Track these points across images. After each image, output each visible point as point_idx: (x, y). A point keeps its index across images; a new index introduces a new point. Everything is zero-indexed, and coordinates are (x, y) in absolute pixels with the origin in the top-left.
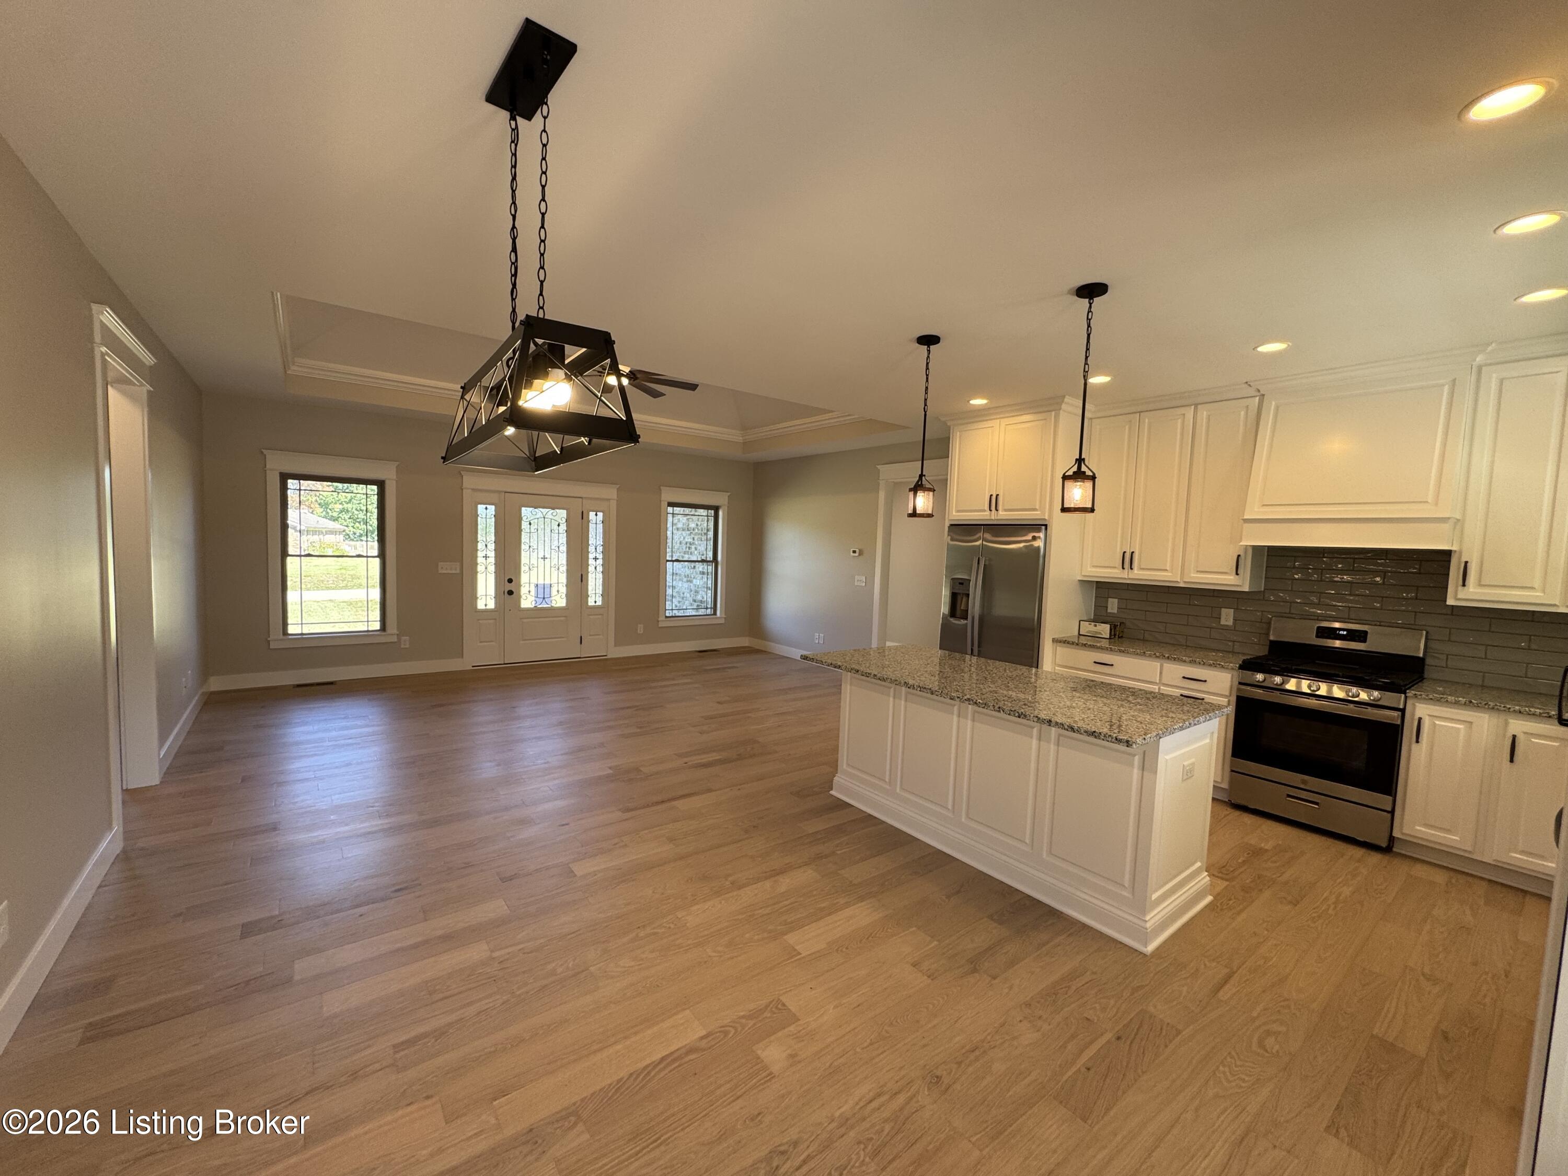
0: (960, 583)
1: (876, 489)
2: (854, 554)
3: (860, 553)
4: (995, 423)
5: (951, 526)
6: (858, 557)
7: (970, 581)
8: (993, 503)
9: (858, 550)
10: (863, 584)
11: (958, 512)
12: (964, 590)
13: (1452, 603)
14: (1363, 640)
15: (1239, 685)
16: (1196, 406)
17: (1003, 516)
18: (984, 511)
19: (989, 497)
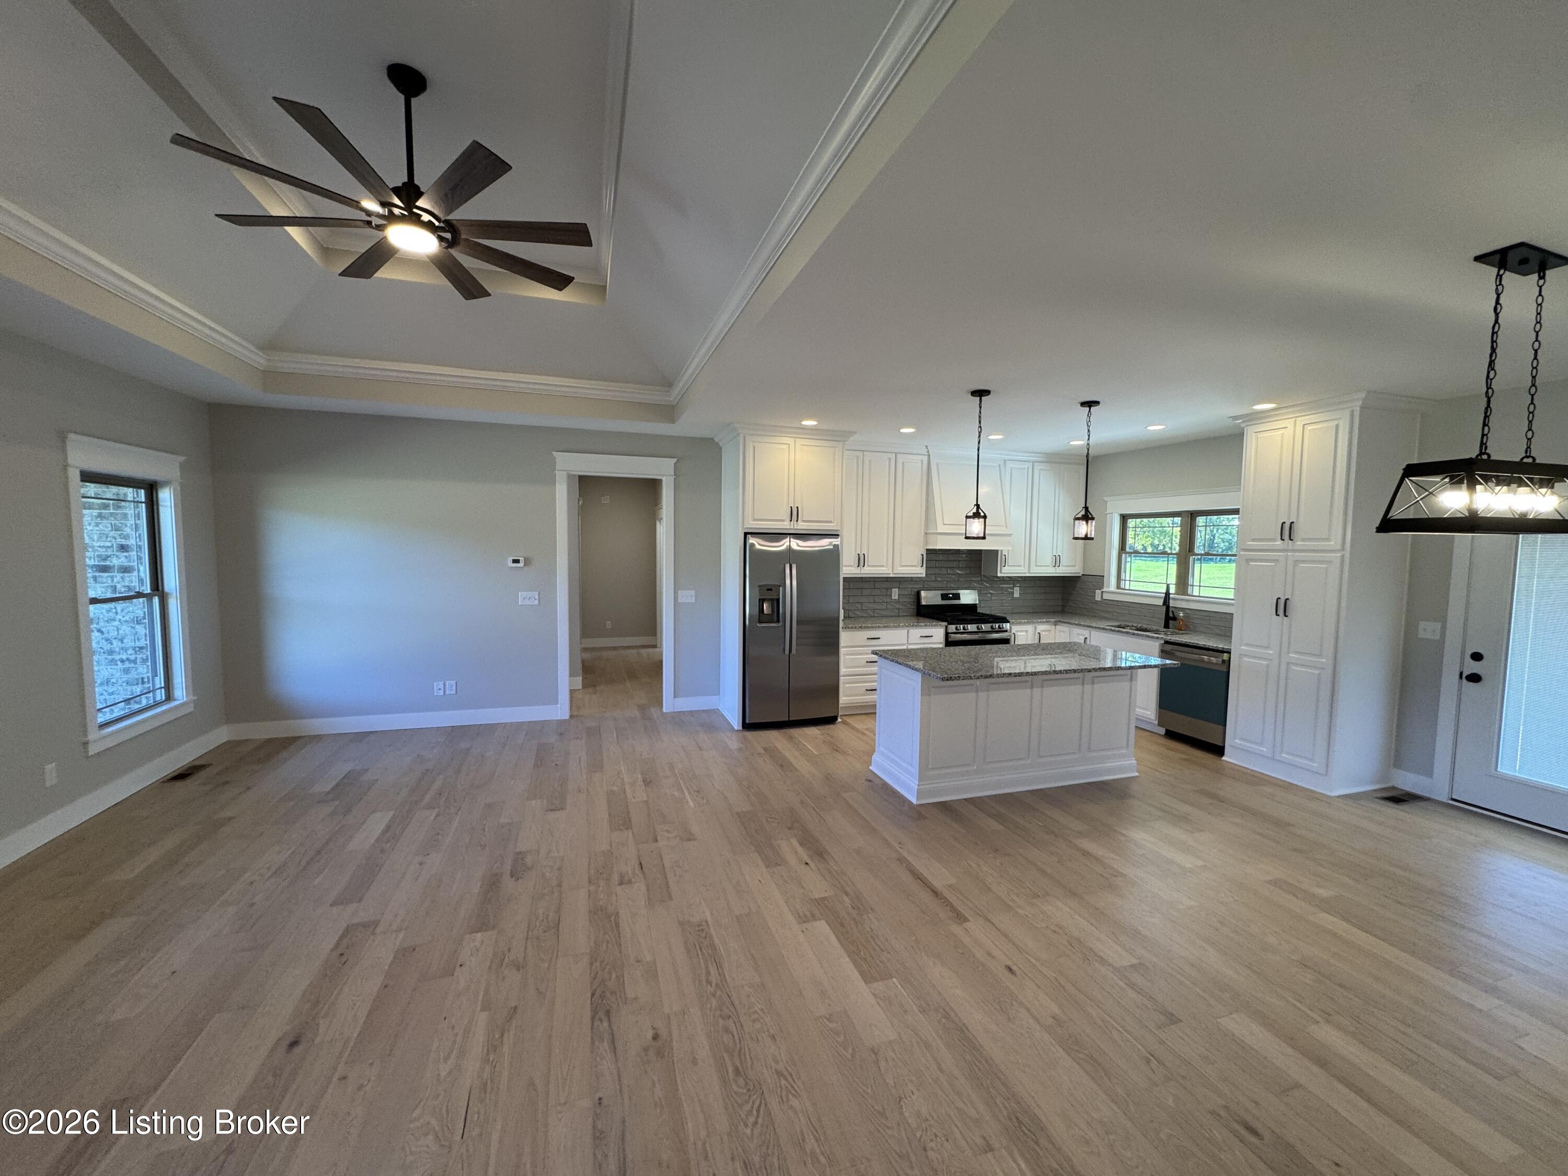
0: (768, 590)
1: (553, 482)
2: (515, 565)
3: (527, 562)
4: (790, 441)
5: (746, 534)
6: (522, 567)
7: (780, 586)
8: (794, 514)
9: (523, 559)
10: (537, 602)
11: (755, 520)
12: (772, 595)
13: (999, 575)
14: (959, 599)
15: (947, 634)
16: (896, 454)
17: (801, 526)
18: (783, 521)
19: (790, 509)
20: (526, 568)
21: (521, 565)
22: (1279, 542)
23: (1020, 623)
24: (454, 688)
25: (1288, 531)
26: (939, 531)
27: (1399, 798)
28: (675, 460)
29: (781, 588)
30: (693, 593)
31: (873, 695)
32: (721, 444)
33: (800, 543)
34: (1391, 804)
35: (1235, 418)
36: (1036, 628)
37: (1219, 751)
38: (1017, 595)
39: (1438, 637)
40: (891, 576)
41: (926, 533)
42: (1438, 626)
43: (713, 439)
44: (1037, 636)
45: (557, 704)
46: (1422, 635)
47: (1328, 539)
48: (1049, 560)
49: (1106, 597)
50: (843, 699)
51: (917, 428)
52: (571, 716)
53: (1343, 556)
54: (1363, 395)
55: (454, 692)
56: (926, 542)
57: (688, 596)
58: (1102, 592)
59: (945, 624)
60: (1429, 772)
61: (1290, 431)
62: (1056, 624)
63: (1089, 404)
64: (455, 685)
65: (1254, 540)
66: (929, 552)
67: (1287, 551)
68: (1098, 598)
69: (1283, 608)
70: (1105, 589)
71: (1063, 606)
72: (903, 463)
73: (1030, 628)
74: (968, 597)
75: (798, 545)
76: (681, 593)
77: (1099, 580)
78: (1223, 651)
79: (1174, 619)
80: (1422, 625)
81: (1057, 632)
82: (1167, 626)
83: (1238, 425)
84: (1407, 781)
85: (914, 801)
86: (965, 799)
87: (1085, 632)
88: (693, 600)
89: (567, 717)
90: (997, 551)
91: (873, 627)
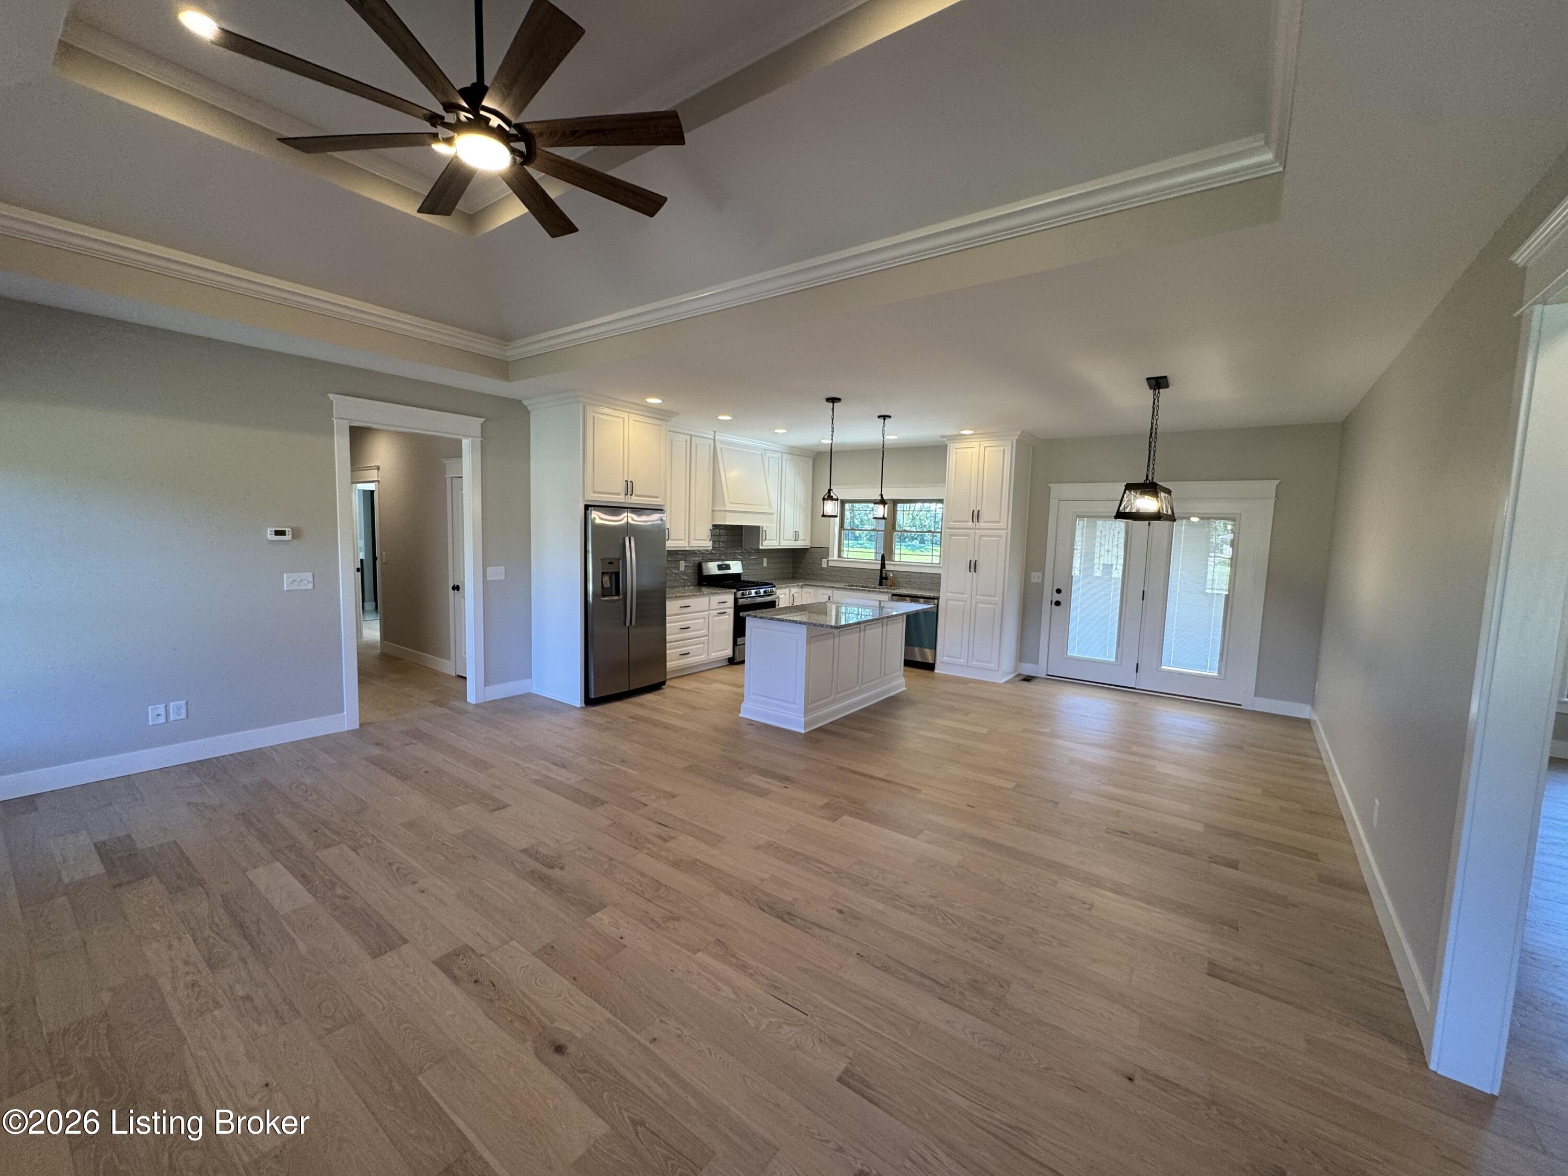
0: (610, 563)
1: (330, 432)
2: (278, 537)
3: (296, 534)
4: (625, 415)
5: (587, 507)
6: (288, 541)
7: (619, 559)
8: (629, 488)
9: (290, 530)
10: (310, 586)
11: (594, 492)
12: (612, 569)
13: (761, 547)
14: (730, 569)
15: (736, 600)
16: (691, 436)
17: (634, 500)
18: (619, 494)
19: (625, 483)
20: (295, 542)
21: (288, 537)
22: (970, 523)
23: (782, 588)
24: (184, 711)
25: (976, 516)
26: (727, 509)
27: (1028, 679)
28: (482, 420)
29: (621, 561)
30: (502, 569)
31: (687, 658)
32: (529, 408)
33: (635, 517)
34: (1026, 682)
35: (943, 437)
36: (790, 591)
37: (931, 667)
38: (765, 565)
39: (1040, 581)
40: (688, 549)
41: (713, 511)
42: (1040, 574)
43: (521, 401)
44: (791, 597)
45: (343, 711)
46: (1033, 580)
47: (999, 522)
48: (790, 535)
49: (831, 564)
50: (670, 665)
51: (735, 417)
52: (361, 725)
53: (1007, 533)
54: (1019, 433)
55: (183, 716)
56: (713, 521)
57: (497, 573)
58: (828, 561)
59: (735, 590)
60: (1036, 662)
61: (976, 450)
62: (802, 587)
63: (884, 417)
64: (184, 706)
65: (954, 521)
66: (716, 527)
67: (975, 529)
68: (824, 565)
69: (973, 566)
70: (829, 559)
71: (794, 573)
72: (696, 445)
73: (786, 591)
74: (736, 567)
75: (633, 520)
76: (490, 570)
77: (825, 551)
78: (934, 598)
79: (886, 578)
80: (1033, 574)
81: (803, 593)
82: (881, 584)
83: (944, 442)
84: (1027, 669)
85: (802, 731)
86: (831, 723)
87: (829, 592)
88: (503, 577)
89: (358, 727)
90: (759, 527)
91: (684, 597)
